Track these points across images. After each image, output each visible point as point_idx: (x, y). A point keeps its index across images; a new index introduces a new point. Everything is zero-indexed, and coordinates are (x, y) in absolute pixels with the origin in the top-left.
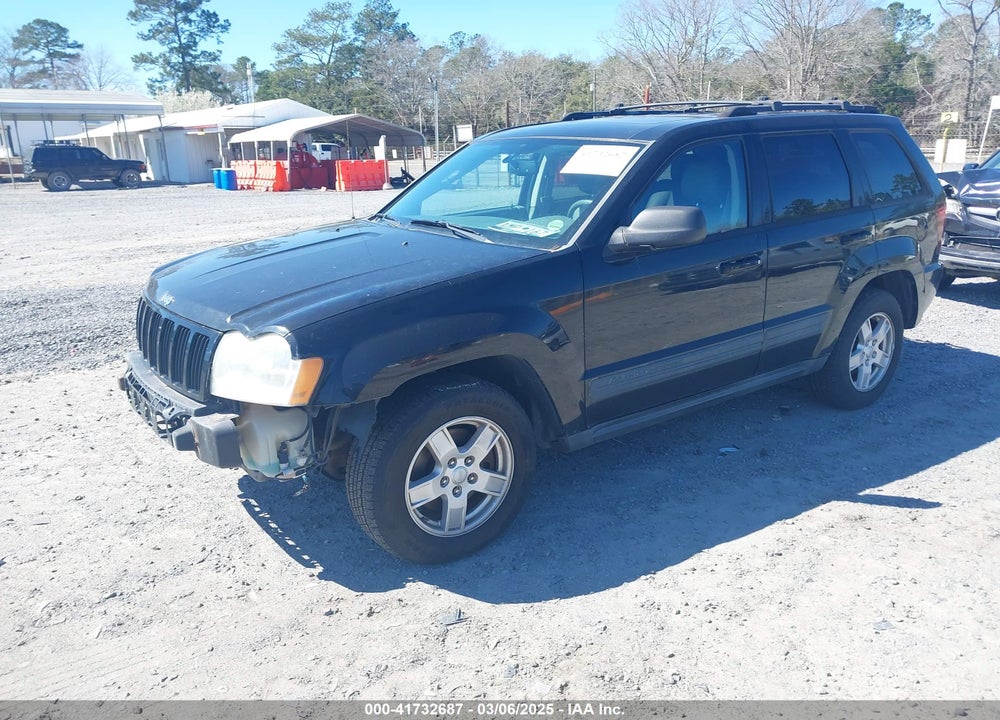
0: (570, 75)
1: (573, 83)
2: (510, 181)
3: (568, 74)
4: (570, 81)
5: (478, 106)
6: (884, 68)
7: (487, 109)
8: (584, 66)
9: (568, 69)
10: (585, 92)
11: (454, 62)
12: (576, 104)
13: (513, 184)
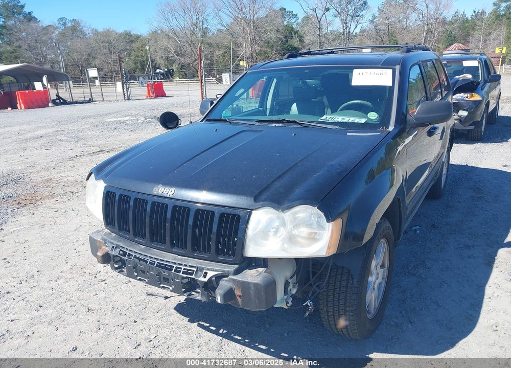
0: (132, 42)
1: (135, 46)
2: (125, 98)
3: (131, 41)
4: (133, 45)
5: (81, 59)
6: (285, 37)
7: (87, 60)
8: (138, 37)
9: (130, 39)
10: (142, 50)
11: (63, 34)
12: (137, 56)
13: (126, 98)
